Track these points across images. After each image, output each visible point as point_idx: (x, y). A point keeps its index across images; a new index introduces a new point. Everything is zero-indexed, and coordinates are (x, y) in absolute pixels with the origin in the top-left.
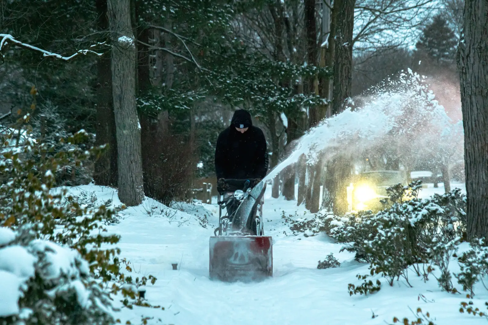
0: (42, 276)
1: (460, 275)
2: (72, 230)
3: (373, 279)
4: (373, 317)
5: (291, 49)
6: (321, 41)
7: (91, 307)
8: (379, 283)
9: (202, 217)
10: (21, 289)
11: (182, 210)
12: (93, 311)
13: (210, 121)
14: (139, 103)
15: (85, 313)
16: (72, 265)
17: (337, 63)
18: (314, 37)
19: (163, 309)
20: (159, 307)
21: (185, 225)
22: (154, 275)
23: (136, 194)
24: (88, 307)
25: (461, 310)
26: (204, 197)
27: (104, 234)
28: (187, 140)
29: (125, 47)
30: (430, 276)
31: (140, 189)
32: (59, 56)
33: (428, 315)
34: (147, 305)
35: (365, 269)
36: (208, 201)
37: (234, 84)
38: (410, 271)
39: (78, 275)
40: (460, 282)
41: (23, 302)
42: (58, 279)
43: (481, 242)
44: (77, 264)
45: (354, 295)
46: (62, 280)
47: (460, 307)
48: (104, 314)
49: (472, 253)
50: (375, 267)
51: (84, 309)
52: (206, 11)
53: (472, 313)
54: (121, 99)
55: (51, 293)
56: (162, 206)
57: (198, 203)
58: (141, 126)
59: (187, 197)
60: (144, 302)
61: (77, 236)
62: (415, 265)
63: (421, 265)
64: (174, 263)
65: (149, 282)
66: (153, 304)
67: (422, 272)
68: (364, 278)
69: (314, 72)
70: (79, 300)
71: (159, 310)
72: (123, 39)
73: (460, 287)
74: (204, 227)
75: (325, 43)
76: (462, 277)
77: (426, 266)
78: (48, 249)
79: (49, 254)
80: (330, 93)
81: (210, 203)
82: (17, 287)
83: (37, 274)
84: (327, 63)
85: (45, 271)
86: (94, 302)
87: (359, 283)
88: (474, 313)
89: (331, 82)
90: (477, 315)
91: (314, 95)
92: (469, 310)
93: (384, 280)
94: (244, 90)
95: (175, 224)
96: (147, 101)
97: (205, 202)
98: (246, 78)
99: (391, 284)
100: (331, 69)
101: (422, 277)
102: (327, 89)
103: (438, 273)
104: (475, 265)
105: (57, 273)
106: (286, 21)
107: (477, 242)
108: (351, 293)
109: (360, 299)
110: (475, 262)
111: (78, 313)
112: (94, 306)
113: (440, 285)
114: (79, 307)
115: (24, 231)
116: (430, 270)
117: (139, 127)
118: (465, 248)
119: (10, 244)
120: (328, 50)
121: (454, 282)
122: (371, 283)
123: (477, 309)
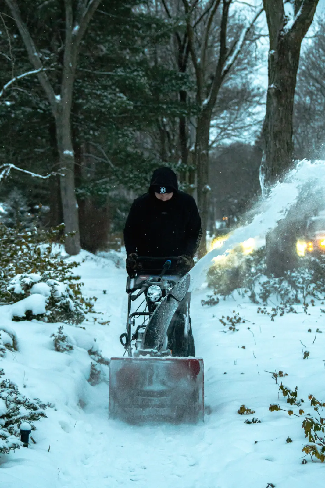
0: (54, 296)
1: (260, 294)
2: (57, 274)
3: (215, 297)
4: (214, 317)
5: (171, 152)
6: (190, 147)
7: (75, 311)
8: (218, 299)
9: (116, 262)
10: (46, 302)
11: (104, 257)
12: (76, 312)
13: (118, 195)
14: (76, 191)
15: (72, 313)
16: (65, 291)
17: (199, 163)
18: (185, 145)
19: (103, 314)
20: (100, 313)
21: (106, 267)
22: (96, 297)
23: (75, 248)
24: (74, 310)
25: (258, 312)
26: (116, 248)
27: (73, 275)
28: (105, 210)
29: (68, 157)
30: (245, 295)
31: (78, 244)
32: (41, 176)
33: (238, 314)
34: (94, 312)
35: (211, 292)
36: (119, 250)
37: (135, 177)
38: (235, 292)
39: (68, 296)
40: (260, 297)
41: (47, 308)
42: (60, 297)
43: (273, 276)
44: (68, 291)
45: (204, 306)
46: (62, 298)
47: (257, 310)
48: (81, 314)
49: (268, 282)
50: (216, 290)
51: (72, 312)
52: (117, 134)
53: (263, 313)
54: (65, 189)
55: (58, 304)
56: (91, 255)
57: (112, 252)
58: (79, 205)
59: (105, 248)
60: (92, 311)
61: (59, 276)
62: (238, 289)
63: (240, 289)
64: (105, 289)
65: (93, 300)
66: (97, 312)
67: (241, 293)
68: (211, 296)
69: (185, 169)
70: (70, 307)
71: (101, 314)
72: (67, 152)
73: (260, 300)
74: (118, 267)
75: (193, 148)
76: (261, 295)
77: (244, 289)
78: (55, 284)
79: (55, 286)
80: (196, 180)
81: (120, 251)
82: (44, 301)
83: (52, 295)
84: (194, 163)
85: (55, 294)
86: (76, 308)
87: (207, 299)
88: (265, 313)
89: (196, 175)
90: (266, 314)
91: (185, 183)
92: (262, 312)
93: (221, 298)
94: (141, 180)
95: (100, 266)
96: (81, 189)
97: (116, 251)
98: (142, 172)
99: (224, 299)
100: (196, 167)
101: (241, 295)
102: (194, 178)
103: (249, 293)
104: (268, 288)
105: (60, 295)
106: (168, 133)
107: (271, 276)
108: (203, 305)
109: (208, 308)
110: (268, 287)
111: (69, 313)
112: (77, 310)
113: (250, 300)
114: (70, 310)
115: (45, 276)
116: (246, 292)
117: (77, 206)
118: (264, 279)
119: (38, 282)
120: (194, 153)
121: (258, 298)
122: (213, 299)
123: (266, 311)
